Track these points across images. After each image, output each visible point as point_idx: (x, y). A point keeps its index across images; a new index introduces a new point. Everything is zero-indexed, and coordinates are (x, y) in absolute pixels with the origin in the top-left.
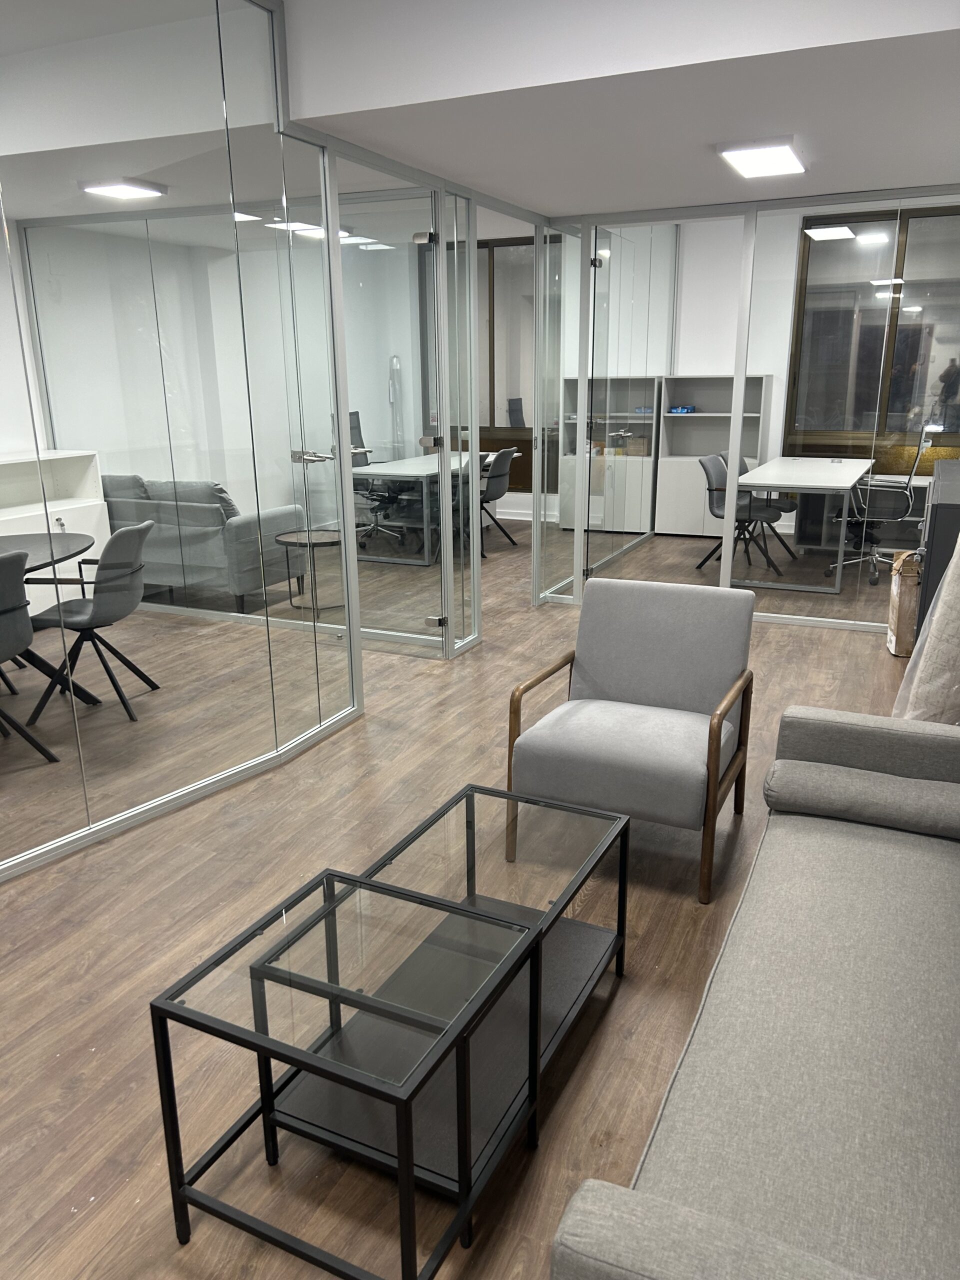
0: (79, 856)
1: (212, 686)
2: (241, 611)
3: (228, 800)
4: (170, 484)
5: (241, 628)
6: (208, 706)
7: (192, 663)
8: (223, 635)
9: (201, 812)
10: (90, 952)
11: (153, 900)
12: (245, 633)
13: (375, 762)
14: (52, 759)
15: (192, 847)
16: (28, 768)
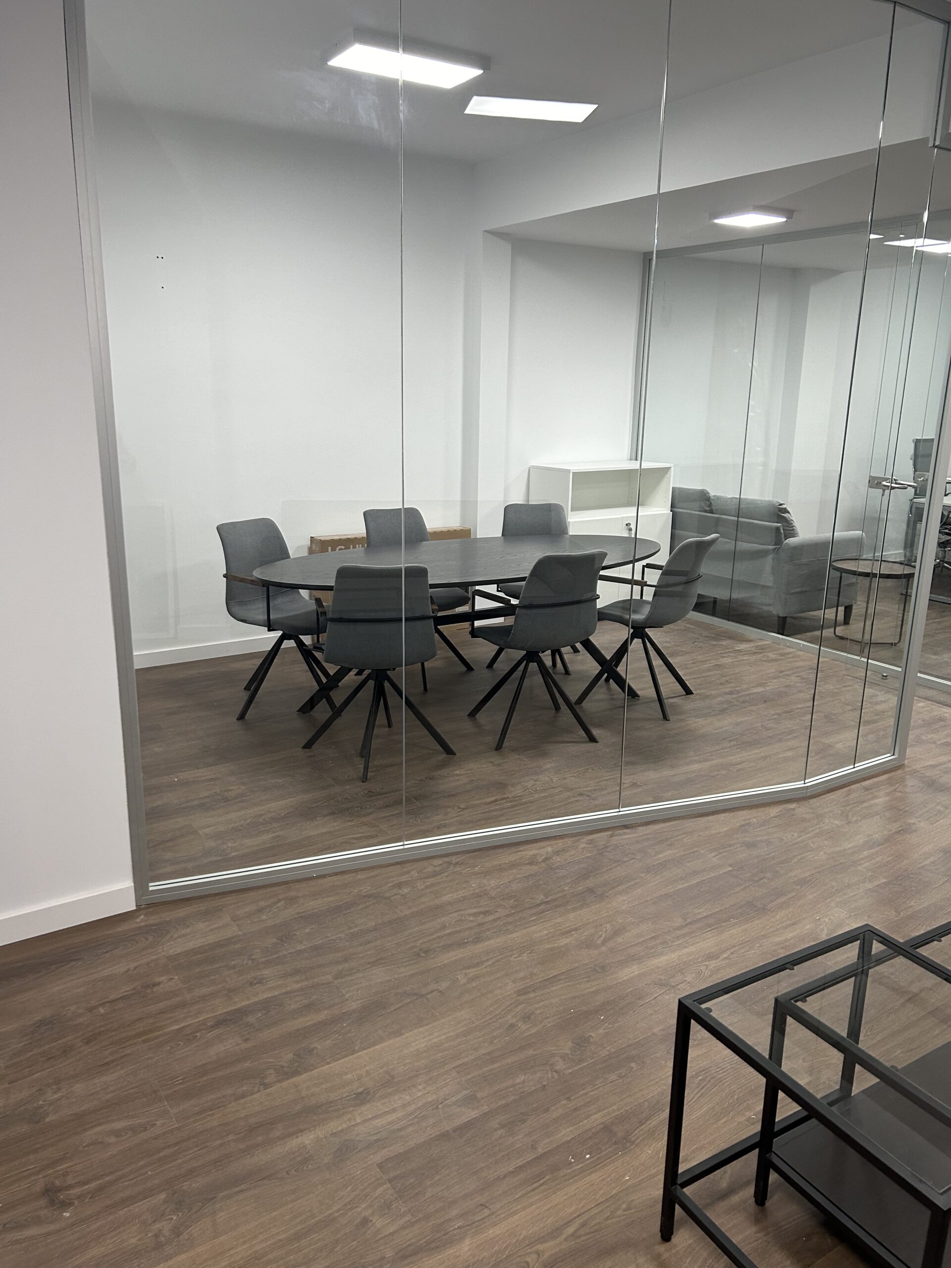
0: (606, 833)
1: (744, 702)
2: (781, 632)
3: (749, 819)
4: (735, 500)
5: (780, 649)
6: (739, 720)
7: (726, 676)
8: (761, 653)
9: (721, 825)
10: (608, 926)
11: (667, 896)
12: (783, 655)
13: (912, 821)
14: (592, 739)
15: (709, 856)
16: (573, 742)
